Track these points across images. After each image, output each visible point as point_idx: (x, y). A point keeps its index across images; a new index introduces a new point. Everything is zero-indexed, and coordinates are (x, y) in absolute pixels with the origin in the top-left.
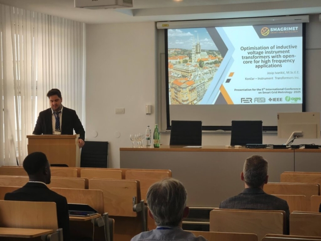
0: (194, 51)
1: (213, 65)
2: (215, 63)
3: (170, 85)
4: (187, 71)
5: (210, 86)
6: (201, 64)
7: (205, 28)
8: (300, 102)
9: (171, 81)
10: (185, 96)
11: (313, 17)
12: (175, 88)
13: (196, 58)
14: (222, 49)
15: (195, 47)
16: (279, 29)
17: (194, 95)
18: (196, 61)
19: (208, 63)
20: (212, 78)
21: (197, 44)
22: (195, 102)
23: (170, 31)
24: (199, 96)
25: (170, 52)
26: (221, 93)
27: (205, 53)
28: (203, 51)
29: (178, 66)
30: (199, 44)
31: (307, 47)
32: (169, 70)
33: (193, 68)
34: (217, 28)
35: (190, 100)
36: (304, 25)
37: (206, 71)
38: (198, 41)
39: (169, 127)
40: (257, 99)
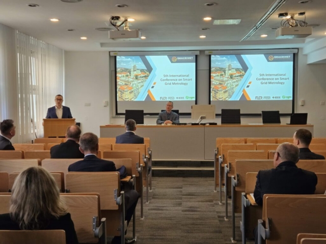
0: (132, 70)
1: (144, 78)
2: (145, 77)
3: (118, 90)
4: (128, 82)
5: (142, 90)
6: (136, 77)
7: (139, 57)
8: (194, 99)
9: (118, 87)
10: (127, 96)
11: (202, 52)
12: (121, 92)
13: (133, 74)
14: (150, 69)
15: (133, 67)
16: (182, 58)
17: (132, 95)
19: (141, 77)
20: (143, 86)
22: (133, 99)
23: (118, 57)
24: (135, 96)
25: (118, 70)
26: (148, 95)
27: (139, 71)
28: (138, 69)
29: (122, 78)
30: (135, 66)
31: (198, 69)
32: (117, 80)
33: (132, 80)
34: (146, 57)
35: (130, 98)
36: (196, 56)
37: (139, 81)
38: (135, 64)
39: (117, 114)
40: (169, 98)
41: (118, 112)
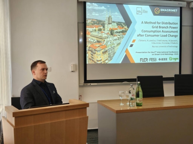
0: (106, 22)
1: (121, 34)
2: (123, 32)
3: (87, 48)
4: (101, 38)
5: (118, 50)
6: (112, 33)
8: (178, 61)
9: (88, 45)
10: (99, 57)
12: (92, 51)
13: (108, 27)
14: (128, 22)
15: (108, 19)
16: (166, 10)
17: (106, 56)
18: (108, 30)
19: (117, 32)
20: (120, 43)
21: (109, 17)
22: (107, 61)
24: (110, 57)
25: (88, 22)
26: (126, 55)
27: (115, 24)
28: (114, 22)
30: (111, 17)
32: (87, 36)
33: (106, 35)
34: (124, 6)
35: (103, 60)
37: (115, 38)
38: (110, 14)
39: (86, 81)
40: (151, 59)
41: (88, 79)
